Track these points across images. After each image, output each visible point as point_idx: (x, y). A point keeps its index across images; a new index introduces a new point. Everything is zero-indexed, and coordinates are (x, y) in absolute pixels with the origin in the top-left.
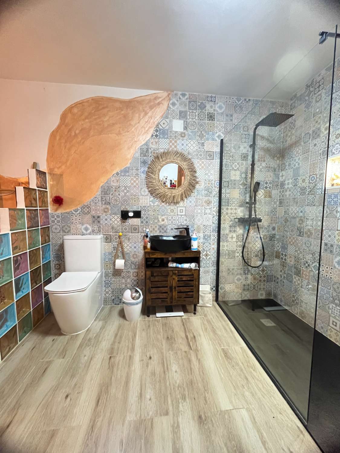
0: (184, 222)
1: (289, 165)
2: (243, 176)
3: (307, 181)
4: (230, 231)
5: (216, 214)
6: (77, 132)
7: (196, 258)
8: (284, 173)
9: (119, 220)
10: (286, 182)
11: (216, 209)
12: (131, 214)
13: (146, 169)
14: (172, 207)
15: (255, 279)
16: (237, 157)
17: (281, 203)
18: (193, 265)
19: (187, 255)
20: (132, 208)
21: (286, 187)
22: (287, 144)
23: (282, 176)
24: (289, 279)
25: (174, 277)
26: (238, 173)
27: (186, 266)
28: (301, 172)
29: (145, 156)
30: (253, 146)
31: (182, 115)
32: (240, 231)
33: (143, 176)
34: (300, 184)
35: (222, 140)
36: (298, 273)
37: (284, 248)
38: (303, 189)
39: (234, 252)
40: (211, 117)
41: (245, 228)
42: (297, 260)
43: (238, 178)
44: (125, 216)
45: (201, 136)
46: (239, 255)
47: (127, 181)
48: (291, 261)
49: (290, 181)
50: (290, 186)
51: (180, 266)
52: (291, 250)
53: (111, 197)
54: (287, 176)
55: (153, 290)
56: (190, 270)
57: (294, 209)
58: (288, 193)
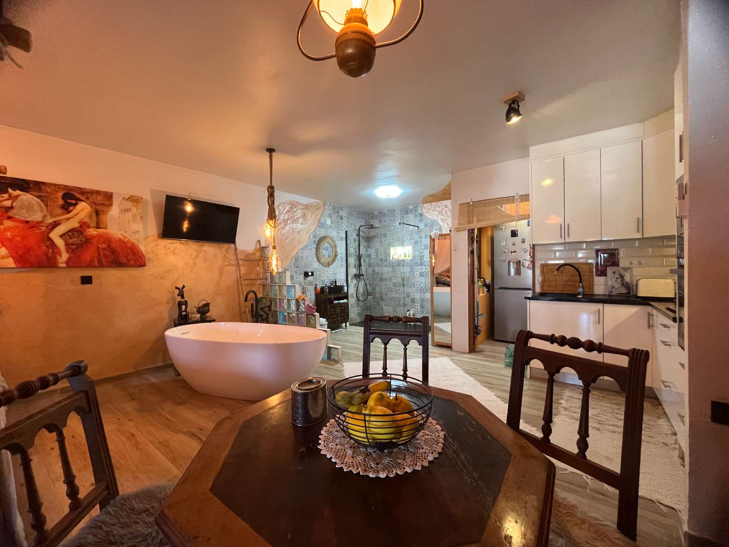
0: (332, 278)
1: (373, 246)
2: (355, 250)
3: (383, 255)
4: (351, 282)
5: (345, 272)
6: (281, 221)
7: (346, 297)
8: (370, 249)
9: (303, 277)
10: (372, 254)
11: (345, 269)
12: (310, 274)
13: (316, 246)
14: (327, 269)
15: (362, 309)
16: (352, 241)
17: (369, 265)
18: (345, 301)
19: (340, 296)
20: (309, 270)
21: (372, 257)
22: (370, 235)
23: (369, 251)
24: (378, 304)
25: (339, 308)
26: (353, 249)
27: (342, 301)
28: (380, 251)
29: (315, 238)
30: (358, 235)
31: (330, 216)
32: (355, 282)
33: (314, 250)
34: (379, 256)
35: (346, 231)
36: (382, 300)
37: (374, 289)
38: (381, 260)
39: (353, 294)
40: (341, 218)
41: (357, 280)
42: (381, 293)
43: (353, 252)
44: (306, 275)
45: (338, 228)
46: (355, 295)
47: (306, 253)
48: (378, 295)
49: (374, 254)
50: (374, 257)
51: (340, 302)
52: (378, 289)
53: (299, 263)
54: (372, 251)
55: (331, 317)
56: (344, 303)
57: (377, 269)
58: (373, 261)
